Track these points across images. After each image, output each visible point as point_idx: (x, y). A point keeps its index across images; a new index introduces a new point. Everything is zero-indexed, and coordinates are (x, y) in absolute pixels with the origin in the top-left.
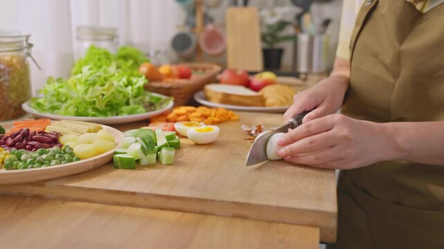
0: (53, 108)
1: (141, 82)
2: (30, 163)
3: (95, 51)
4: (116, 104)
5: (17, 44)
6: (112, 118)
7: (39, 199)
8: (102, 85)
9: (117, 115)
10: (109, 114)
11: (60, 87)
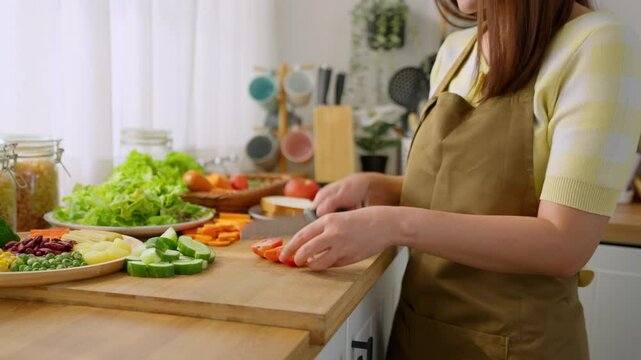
0: (76, 218)
1: (177, 190)
2: (36, 266)
3: (136, 157)
4: (146, 215)
5: (48, 149)
6: (136, 228)
7: (41, 302)
8: (131, 192)
9: (145, 225)
10: (134, 224)
11: (86, 195)
